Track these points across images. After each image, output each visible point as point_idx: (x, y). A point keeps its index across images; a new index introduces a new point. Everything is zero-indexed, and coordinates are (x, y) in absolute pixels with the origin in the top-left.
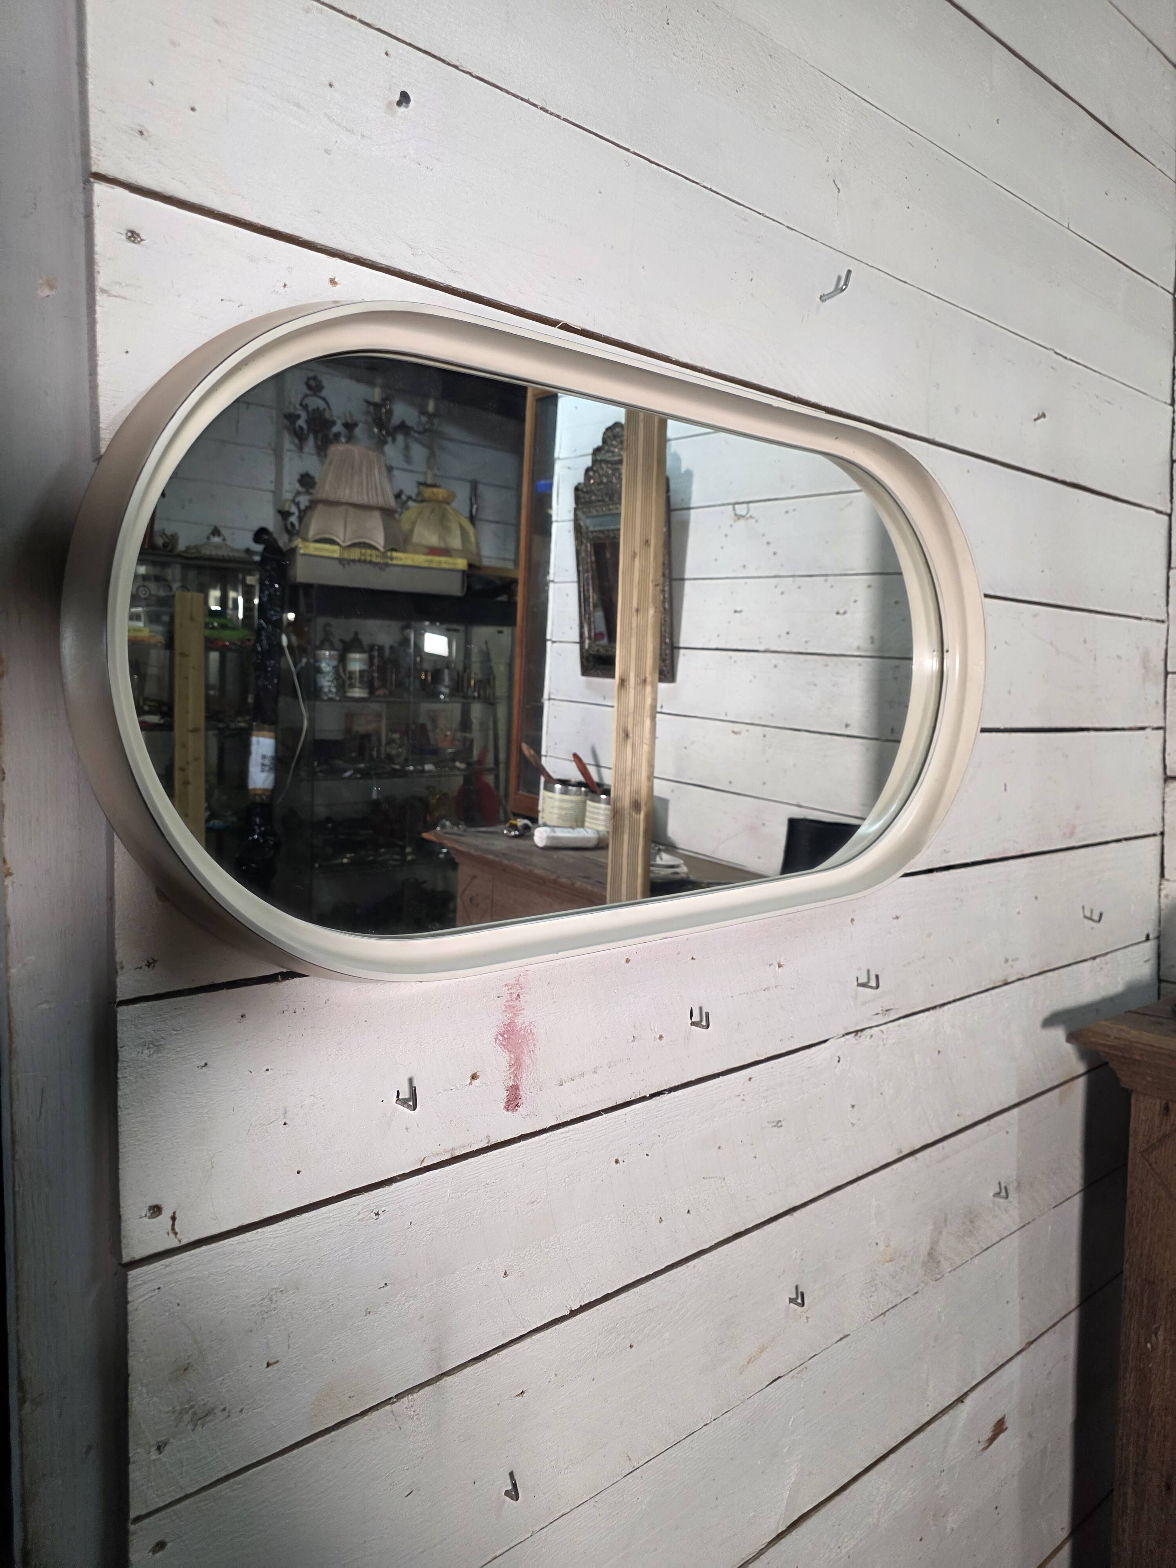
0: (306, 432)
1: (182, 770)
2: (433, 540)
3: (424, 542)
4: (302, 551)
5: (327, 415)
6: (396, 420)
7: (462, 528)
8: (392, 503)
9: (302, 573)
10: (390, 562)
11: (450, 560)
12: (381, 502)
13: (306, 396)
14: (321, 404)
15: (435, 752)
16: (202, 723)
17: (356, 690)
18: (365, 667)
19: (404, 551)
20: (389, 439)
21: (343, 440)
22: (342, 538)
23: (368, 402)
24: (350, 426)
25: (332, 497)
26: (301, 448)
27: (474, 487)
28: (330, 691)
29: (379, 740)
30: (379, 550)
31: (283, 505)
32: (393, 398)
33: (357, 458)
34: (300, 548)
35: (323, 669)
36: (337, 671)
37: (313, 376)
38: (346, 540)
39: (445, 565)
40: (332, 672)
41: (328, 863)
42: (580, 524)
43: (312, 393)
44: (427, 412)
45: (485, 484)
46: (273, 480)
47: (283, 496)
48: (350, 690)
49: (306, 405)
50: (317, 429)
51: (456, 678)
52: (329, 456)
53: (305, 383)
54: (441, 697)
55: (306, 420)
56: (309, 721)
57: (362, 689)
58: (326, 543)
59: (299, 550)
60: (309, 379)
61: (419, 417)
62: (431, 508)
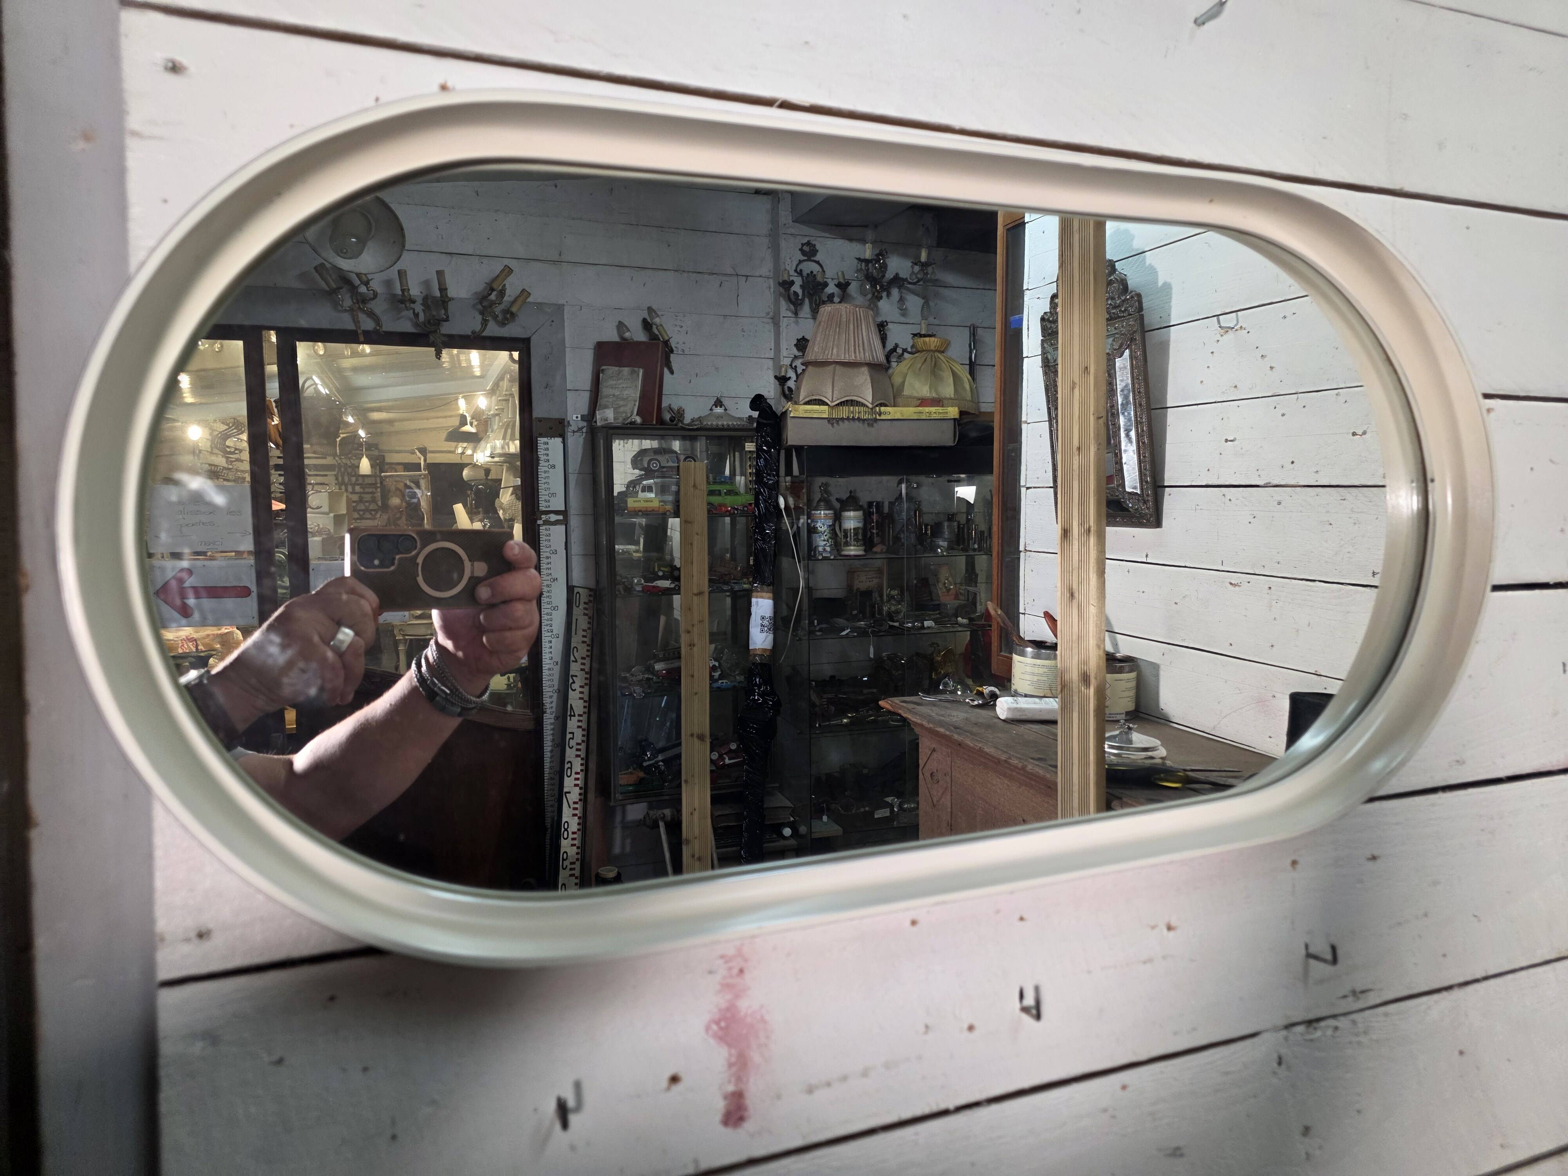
0: (800, 298)
1: (689, 632)
2: (924, 390)
3: (916, 394)
4: (792, 415)
5: (819, 278)
6: (890, 275)
7: (956, 377)
8: (881, 357)
9: (794, 435)
10: (878, 417)
11: (940, 409)
12: (868, 358)
13: (800, 262)
14: (815, 268)
15: (938, 607)
16: (706, 588)
17: (852, 548)
18: (860, 525)
19: (895, 405)
20: (884, 294)
21: (836, 299)
22: (831, 399)
23: (859, 259)
24: (843, 286)
25: (821, 358)
26: (796, 314)
27: (973, 332)
28: (824, 550)
29: (881, 596)
30: (867, 407)
31: (780, 372)
32: (886, 253)
33: (845, 316)
34: (791, 411)
35: (819, 528)
36: (832, 530)
37: (806, 241)
38: (834, 399)
39: (935, 415)
40: (827, 531)
41: (828, 723)
42: (1047, 358)
43: (806, 258)
44: (920, 262)
45: (986, 328)
46: (773, 348)
47: (782, 363)
48: (846, 548)
49: (801, 270)
50: (811, 292)
51: (956, 530)
52: (819, 317)
53: (800, 250)
54: (939, 550)
55: (801, 286)
56: (804, 579)
57: (858, 546)
58: (816, 405)
59: (790, 413)
60: (803, 245)
61: (913, 267)
62: (924, 358)
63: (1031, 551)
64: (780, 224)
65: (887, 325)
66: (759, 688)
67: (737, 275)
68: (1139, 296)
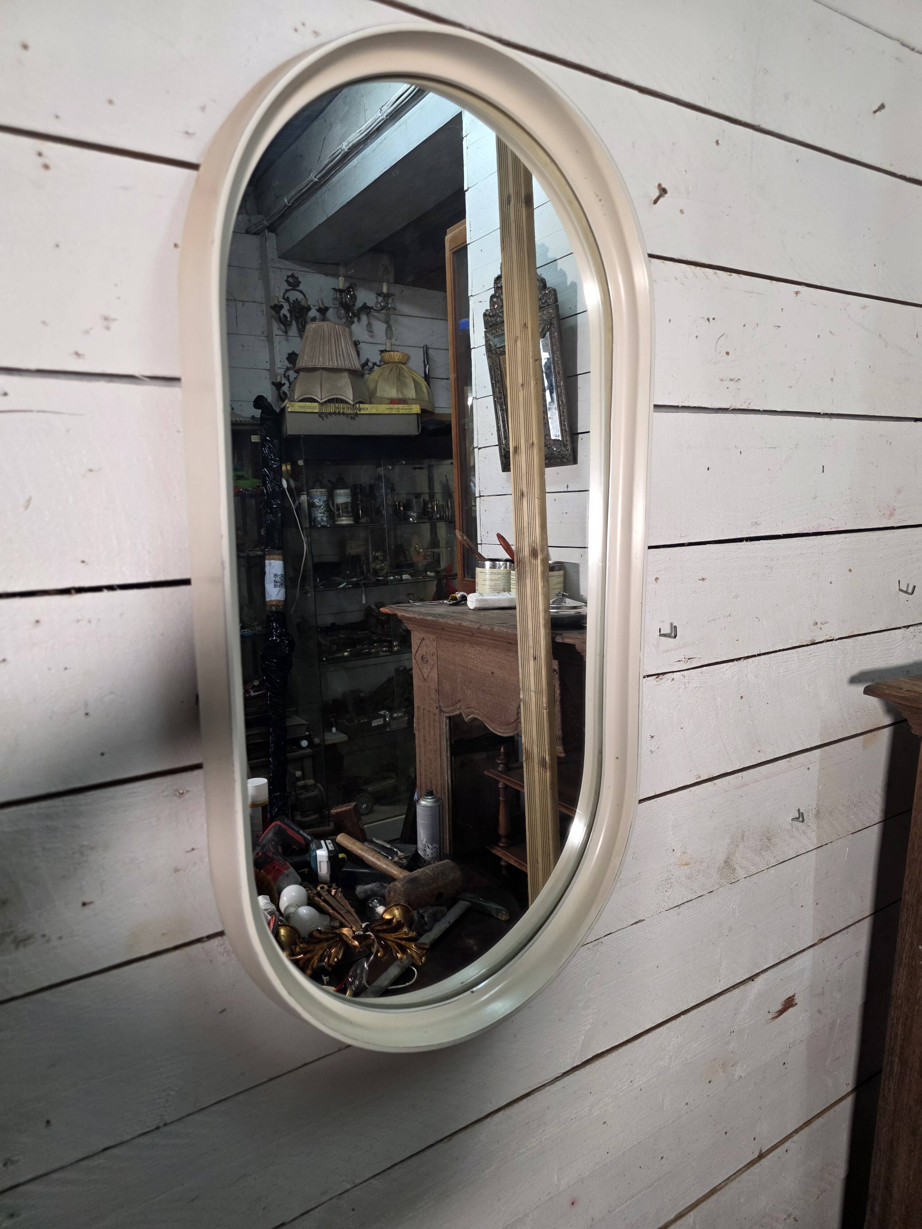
0: (289, 319)
2: (393, 393)
3: (386, 396)
4: (289, 410)
5: (303, 303)
6: (359, 304)
7: (417, 384)
8: (357, 366)
9: (292, 427)
10: (358, 412)
11: (406, 406)
12: (348, 366)
13: (287, 291)
14: (300, 296)
15: (411, 565)
17: (344, 518)
18: (349, 500)
19: (371, 403)
20: (356, 319)
21: (318, 319)
22: (320, 398)
23: (334, 289)
24: (323, 311)
25: (310, 365)
26: (286, 332)
27: (426, 350)
28: (322, 519)
29: (368, 558)
30: (349, 404)
31: (276, 379)
32: (355, 286)
33: (327, 332)
34: (288, 407)
35: (317, 503)
36: (327, 504)
37: (291, 274)
38: (323, 397)
39: (402, 411)
40: (323, 505)
41: (333, 656)
42: (490, 344)
43: (291, 288)
44: (382, 293)
45: (435, 349)
46: (268, 361)
47: (277, 372)
48: (339, 519)
49: (288, 298)
50: (298, 315)
51: (422, 505)
52: (306, 333)
53: (286, 281)
54: (411, 519)
55: (288, 310)
56: (307, 543)
57: (348, 517)
58: (308, 402)
59: (288, 409)
60: (288, 277)
61: (377, 298)
62: (390, 369)
63: (484, 496)
64: (268, 259)
65: (359, 344)
66: (276, 631)
67: (235, 300)
68: (555, 290)
